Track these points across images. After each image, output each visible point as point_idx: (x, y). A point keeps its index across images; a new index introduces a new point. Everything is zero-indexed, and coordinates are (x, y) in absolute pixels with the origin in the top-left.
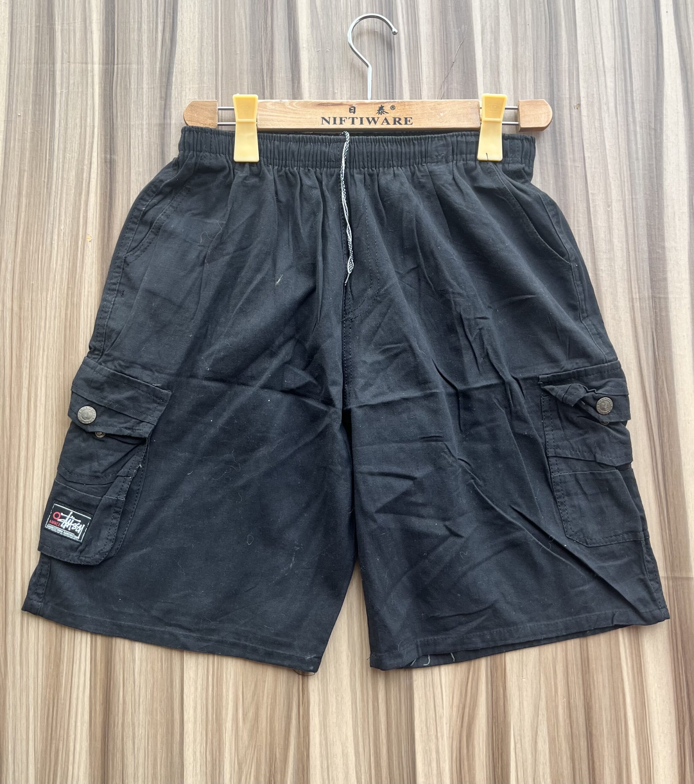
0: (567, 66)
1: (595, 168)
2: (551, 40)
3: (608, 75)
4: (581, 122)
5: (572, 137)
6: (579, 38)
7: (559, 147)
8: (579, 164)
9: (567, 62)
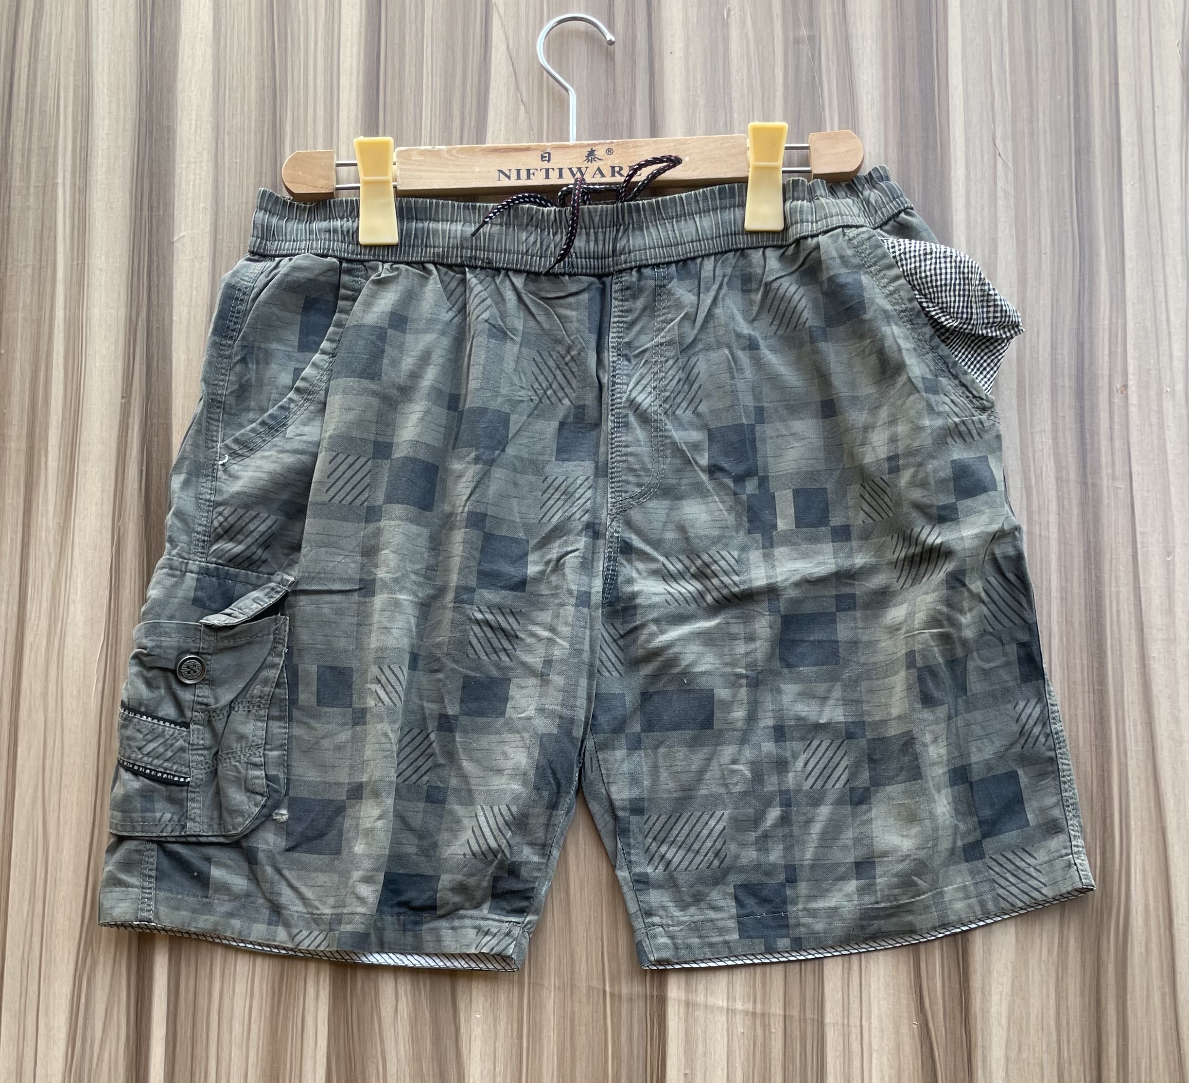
0: (1107, 322)
1: (1148, 491)
2: (1082, 280)
3: (1175, 338)
4: (1127, 415)
5: (1112, 439)
6: (1127, 277)
7: (1089, 455)
8: (1122, 485)
9: (1107, 315)
